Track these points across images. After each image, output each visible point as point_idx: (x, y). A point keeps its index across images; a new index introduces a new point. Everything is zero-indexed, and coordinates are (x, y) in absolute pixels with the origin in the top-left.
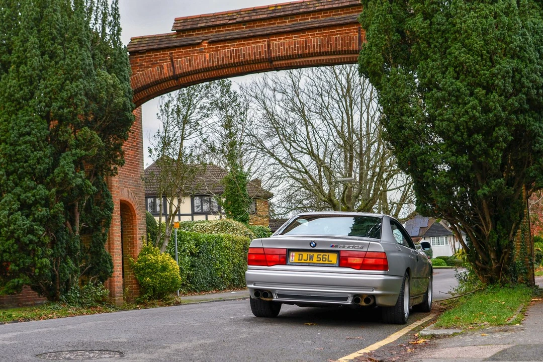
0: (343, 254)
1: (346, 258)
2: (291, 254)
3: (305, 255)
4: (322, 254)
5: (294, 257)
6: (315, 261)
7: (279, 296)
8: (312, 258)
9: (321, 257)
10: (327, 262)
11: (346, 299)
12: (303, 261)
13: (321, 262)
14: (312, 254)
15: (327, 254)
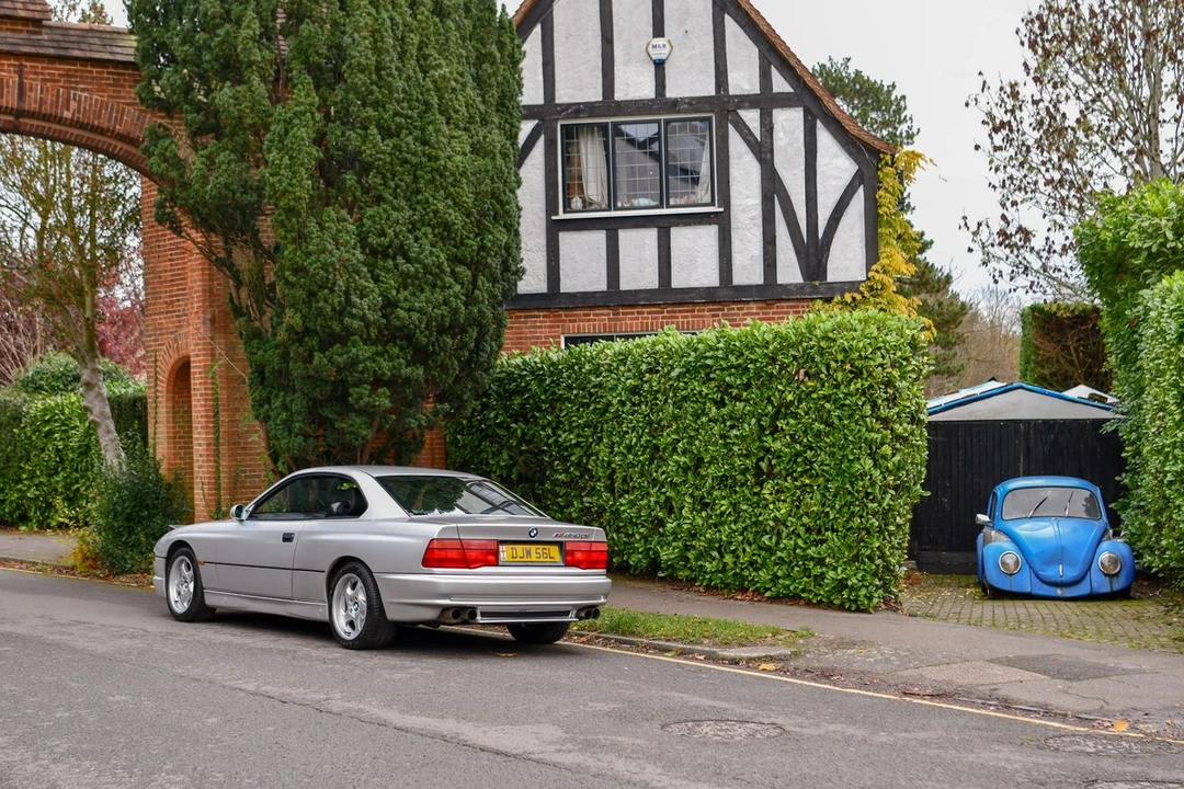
0: (568, 547)
1: (572, 553)
2: (501, 547)
3: (519, 548)
4: (541, 547)
5: (505, 553)
6: (534, 559)
7: (484, 614)
8: (529, 553)
9: (540, 551)
10: (548, 559)
11: (566, 613)
12: (518, 559)
13: (542, 559)
14: (528, 547)
15: (547, 547)
